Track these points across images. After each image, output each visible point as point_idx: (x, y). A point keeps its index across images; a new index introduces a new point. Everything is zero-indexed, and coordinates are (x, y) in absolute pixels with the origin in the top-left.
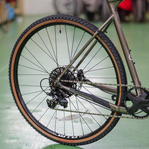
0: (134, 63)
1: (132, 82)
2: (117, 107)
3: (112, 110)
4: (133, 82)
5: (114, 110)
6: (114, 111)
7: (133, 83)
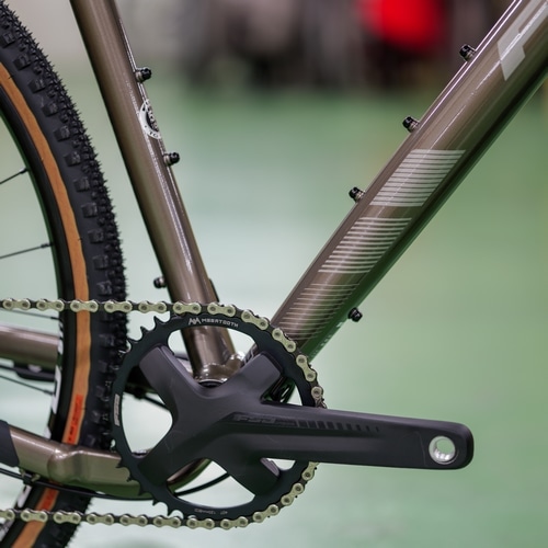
0: (175, 159)
1: (157, 285)
2: (59, 454)
3: (28, 477)
4: (168, 281)
5: (46, 475)
6: (43, 479)
7: (164, 291)
